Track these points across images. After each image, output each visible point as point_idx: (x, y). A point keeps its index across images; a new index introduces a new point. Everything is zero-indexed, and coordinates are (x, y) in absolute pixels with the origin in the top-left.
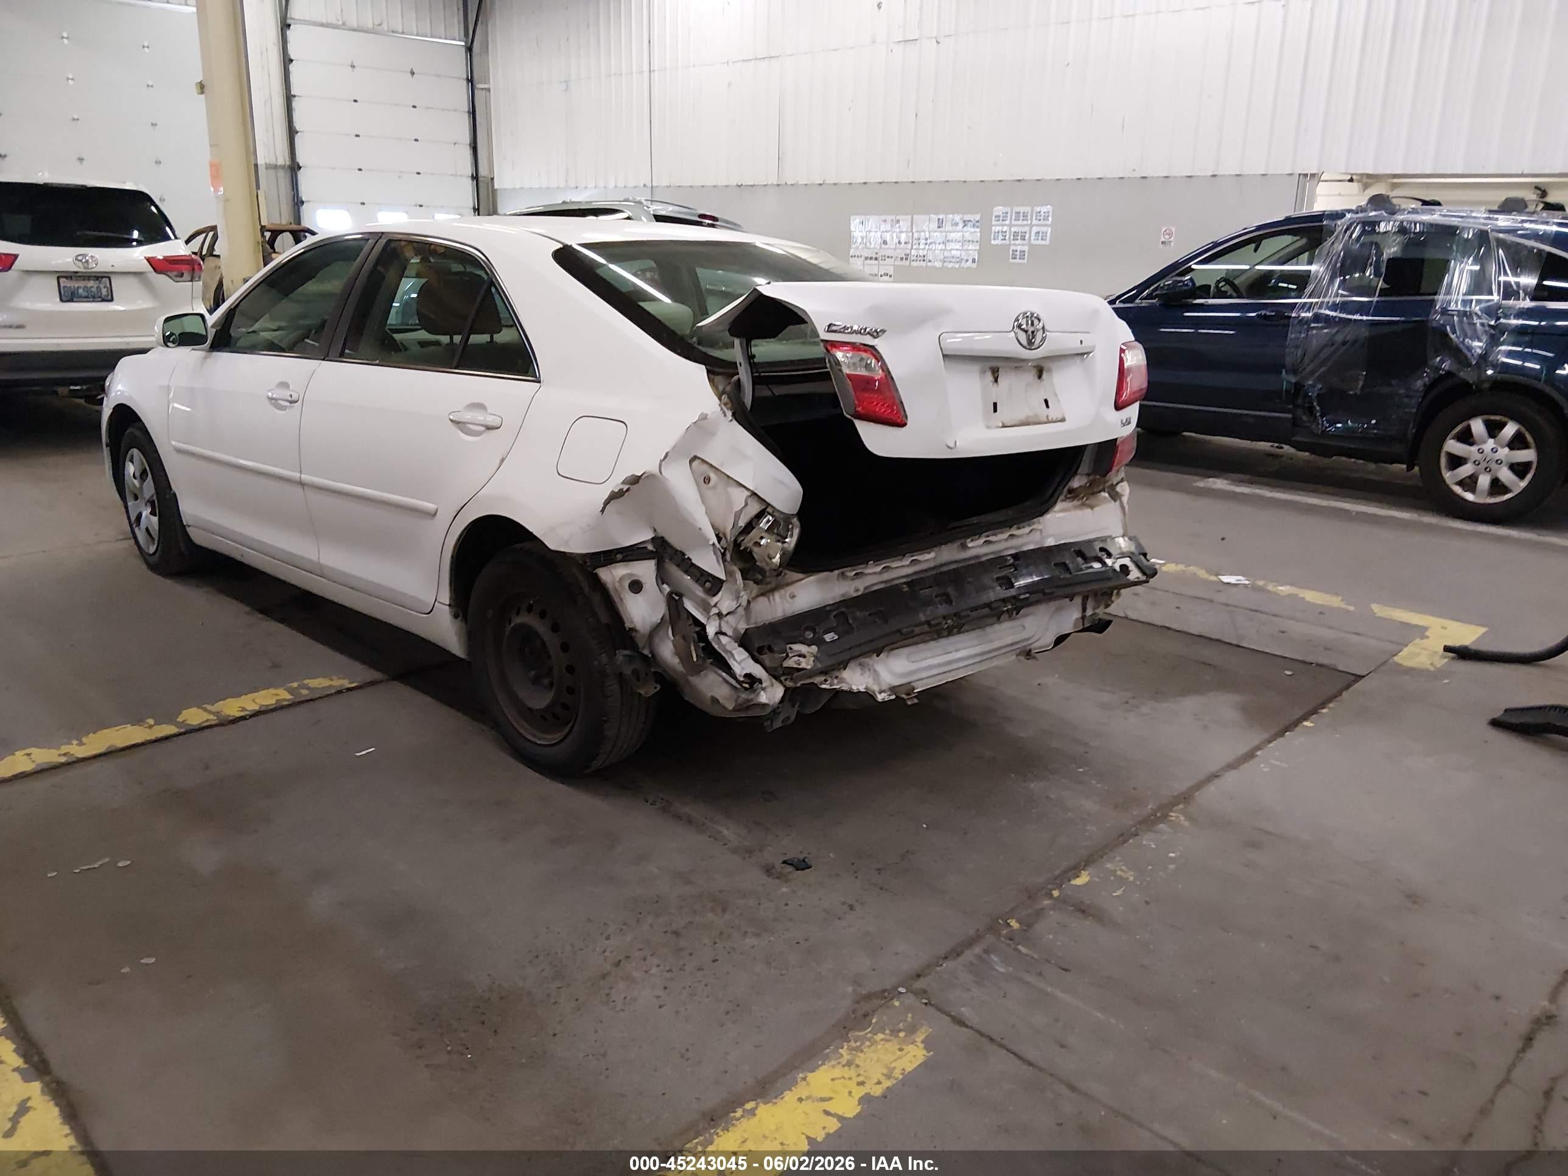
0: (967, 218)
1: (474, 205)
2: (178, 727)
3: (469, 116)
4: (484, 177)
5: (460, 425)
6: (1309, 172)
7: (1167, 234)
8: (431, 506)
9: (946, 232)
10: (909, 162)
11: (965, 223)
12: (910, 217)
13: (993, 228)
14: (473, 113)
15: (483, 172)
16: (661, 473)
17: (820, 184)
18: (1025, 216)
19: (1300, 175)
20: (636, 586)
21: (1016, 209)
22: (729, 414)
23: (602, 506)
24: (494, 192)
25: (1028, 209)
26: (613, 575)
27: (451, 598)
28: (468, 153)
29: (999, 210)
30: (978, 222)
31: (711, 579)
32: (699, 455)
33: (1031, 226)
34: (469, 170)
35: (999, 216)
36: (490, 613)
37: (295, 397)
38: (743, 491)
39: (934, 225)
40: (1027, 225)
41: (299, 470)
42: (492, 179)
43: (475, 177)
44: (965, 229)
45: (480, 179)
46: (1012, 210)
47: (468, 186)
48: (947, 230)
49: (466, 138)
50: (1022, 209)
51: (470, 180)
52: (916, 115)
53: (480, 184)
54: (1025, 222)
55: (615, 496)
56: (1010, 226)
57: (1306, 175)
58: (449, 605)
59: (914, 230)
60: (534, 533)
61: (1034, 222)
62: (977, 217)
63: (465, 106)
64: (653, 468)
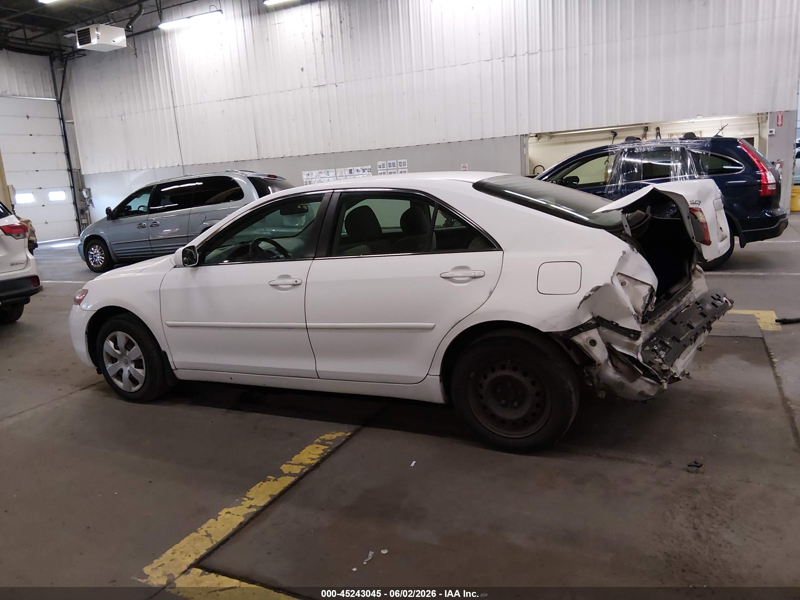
0: (364, 168)
1: (71, 184)
2: (294, 477)
3: (63, 138)
4: (75, 169)
5: (450, 279)
6: (524, 134)
7: (464, 167)
8: (431, 324)
9: (354, 175)
10: (329, 144)
11: (364, 171)
12: (334, 170)
13: (379, 171)
14: (65, 136)
15: (74, 166)
16: (612, 283)
17: (282, 157)
18: (394, 166)
19: (521, 135)
20: (593, 343)
21: (389, 162)
22: (635, 250)
23: (579, 304)
24: (82, 177)
25: (395, 161)
26: (581, 339)
27: (441, 372)
28: (64, 157)
29: (380, 163)
30: (370, 169)
31: (632, 332)
32: (620, 272)
33: (398, 169)
34: (65, 166)
35: (381, 166)
36: (472, 375)
37: (299, 282)
38: (646, 286)
39: (347, 173)
40: (395, 169)
41: (305, 322)
42: (80, 170)
43: (70, 170)
44: (364, 173)
45: (73, 170)
46: (397, 162)
47: (66, 176)
48: (355, 174)
49: (62, 149)
50: (391, 162)
51: (67, 172)
52: (330, 121)
53: (73, 173)
54: (394, 168)
55: (586, 298)
56: (387, 170)
57: (523, 135)
58: (439, 376)
59: (337, 176)
60: (530, 325)
61: (399, 167)
62: (370, 167)
63: (59, 132)
64: (609, 281)
